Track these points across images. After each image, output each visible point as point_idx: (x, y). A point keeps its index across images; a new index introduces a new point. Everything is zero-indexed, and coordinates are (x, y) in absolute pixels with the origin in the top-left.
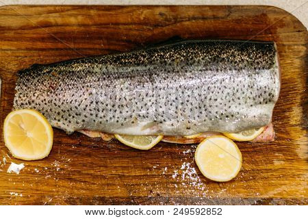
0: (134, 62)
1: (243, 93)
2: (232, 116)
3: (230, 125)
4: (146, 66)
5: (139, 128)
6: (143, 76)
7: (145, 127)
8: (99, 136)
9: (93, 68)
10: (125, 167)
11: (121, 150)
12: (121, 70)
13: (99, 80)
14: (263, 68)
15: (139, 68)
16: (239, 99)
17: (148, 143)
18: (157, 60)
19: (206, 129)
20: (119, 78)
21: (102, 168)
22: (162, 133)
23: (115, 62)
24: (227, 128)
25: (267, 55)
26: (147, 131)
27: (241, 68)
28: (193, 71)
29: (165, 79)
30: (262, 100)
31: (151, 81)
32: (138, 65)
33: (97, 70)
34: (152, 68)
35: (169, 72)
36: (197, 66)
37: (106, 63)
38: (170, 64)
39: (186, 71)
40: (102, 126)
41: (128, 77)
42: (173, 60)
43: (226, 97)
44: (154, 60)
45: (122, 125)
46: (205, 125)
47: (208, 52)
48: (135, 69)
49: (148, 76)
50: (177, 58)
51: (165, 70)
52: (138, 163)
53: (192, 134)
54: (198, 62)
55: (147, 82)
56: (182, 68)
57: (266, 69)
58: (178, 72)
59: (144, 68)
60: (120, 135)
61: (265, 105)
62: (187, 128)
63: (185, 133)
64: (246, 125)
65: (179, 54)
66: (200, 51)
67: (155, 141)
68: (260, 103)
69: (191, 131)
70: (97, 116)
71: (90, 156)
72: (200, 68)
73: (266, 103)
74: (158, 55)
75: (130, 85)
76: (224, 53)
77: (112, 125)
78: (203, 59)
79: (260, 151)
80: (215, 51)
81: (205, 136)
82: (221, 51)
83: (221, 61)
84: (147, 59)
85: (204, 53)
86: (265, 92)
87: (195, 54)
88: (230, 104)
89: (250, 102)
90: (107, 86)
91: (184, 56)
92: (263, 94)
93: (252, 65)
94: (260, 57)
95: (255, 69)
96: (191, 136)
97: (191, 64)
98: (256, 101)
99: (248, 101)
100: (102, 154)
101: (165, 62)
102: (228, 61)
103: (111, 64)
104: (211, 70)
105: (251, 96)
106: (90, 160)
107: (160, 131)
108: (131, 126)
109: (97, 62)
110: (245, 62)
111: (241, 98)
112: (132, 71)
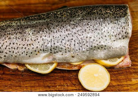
0: (38, 18)
1: (108, 32)
2: (102, 48)
3: (101, 54)
4: (45, 20)
5: (41, 58)
6: (43, 25)
8: (16, 68)
9: (12, 23)
11: (30, 76)
12: (29, 23)
13: (15, 30)
14: (120, 17)
15: (41, 21)
16: (106, 36)
18: (52, 16)
20: (27, 28)
21: (17, 88)
22: (55, 61)
23: (26, 19)
24: (99, 56)
25: (123, 10)
26: (46, 60)
27: (106, 17)
28: (75, 21)
29: (57, 26)
30: (121, 37)
31: (48, 28)
32: (40, 19)
33: (14, 24)
34: (49, 20)
35: (59, 22)
36: (78, 17)
37: (20, 20)
38: (60, 18)
39: (71, 21)
40: (17, 59)
41: (33, 27)
42: (62, 15)
43: (97, 36)
44: (50, 16)
45: (30, 56)
46: (84, 55)
47: (85, 10)
48: (38, 22)
49: (46, 25)
50: (65, 14)
51: (57, 21)
52: (41, 83)
54: (78, 15)
55: (46, 29)
56: (68, 19)
57: (122, 17)
58: (65, 21)
59: (44, 21)
61: (123, 40)
62: (72, 57)
63: (71, 61)
64: (111, 53)
65: (66, 12)
66: (80, 10)
68: (120, 39)
70: (13, 52)
71: (10, 80)
72: (79, 18)
73: (124, 38)
74: (53, 14)
75: (35, 31)
76: (94, 10)
77: (23, 57)
78: (81, 13)
79: (122, 73)
80: (89, 9)
82: (93, 9)
83: (93, 14)
84: (46, 16)
85: (82, 11)
86: (123, 31)
87: (76, 11)
88: (100, 40)
89: (113, 38)
90: (20, 33)
91: (69, 13)
92: (121, 32)
93: (113, 15)
94: (118, 11)
95: (115, 17)
97: (74, 17)
98: (117, 37)
99: (112, 37)
100: (17, 79)
101: (57, 16)
102: (97, 14)
103: (23, 20)
104: (86, 19)
105: (114, 35)
106: (9, 83)
107: (54, 59)
108: (35, 57)
109: (14, 20)
110: (108, 14)
111: (107, 36)
112: (36, 23)
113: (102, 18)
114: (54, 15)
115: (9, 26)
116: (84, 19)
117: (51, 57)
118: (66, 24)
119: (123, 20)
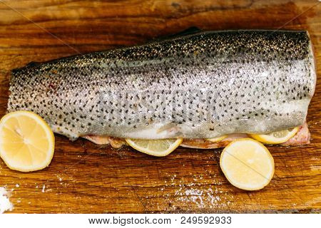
0: (147, 55)
1: (274, 87)
2: (262, 114)
3: (260, 125)
4: (161, 59)
5: (155, 131)
6: (157, 70)
7: (162, 129)
8: (107, 143)
9: (99, 63)
10: (138, 177)
11: (133, 157)
12: (131, 65)
13: (106, 77)
14: (296, 58)
15: (152, 62)
16: (269, 94)
17: (165, 149)
18: (173, 52)
19: (232, 130)
20: (129, 73)
21: (112, 179)
22: (181, 136)
23: (125, 56)
24: (256, 128)
25: (300, 44)
26: (164, 134)
27: (271, 59)
28: (215, 64)
29: (183, 73)
30: (296, 95)
31: (168, 76)
32: (152, 58)
33: (104, 65)
34: (168, 61)
35: (187, 65)
36: (220, 57)
37: (115, 57)
38: (189, 56)
39: (208, 64)
40: (112, 130)
41: (140, 72)
42: (192, 52)
43: (254, 92)
44: (170, 53)
45: (135, 127)
46: (231, 126)
47: (232, 42)
48: (148, 62)
49: (164, 71)
50: (197, 49)
51: (183, 63)
52: (154, 172)
53: (216, 137)
54: (221, 54)
55: (163, 77)
56: (202, 60)
57: (300, 59)
58: (198, 65)
59: (159, 62)
60: (132, 140)
61: (299, 101)
62: (211, 129)
63: (208, 136)
64: (278, 124)
65: (199, 45)
66: (223, 41)
67: (173, 146)
68: (294, 98)
69: (215, 133)
70: (105, 118)
71: (98, 166)
72: (223, 60)
73: (301, 98)
74: (174, 47)
75: (143, 81)
76: (250, 43)
77: (123, 127)
78: (226, 50)
79: (295, 155)
80: (240, 41)
81: (230, 139)
82: (247, 41)
83: (247, 52)
84: (162, 52)
85: (227, 43)
86: (299, 86)
87: (217, 44)
88: (259, 101)
89: (282, 97)
90: (116, 83)
91: (204, 47)
92: (297, 87)
93: (283, 54)
94: (292, 46)
95: (287, 59)
96: (214, 138)
97: (213, 56)
98: (289, 96)
99: (280, 96)
100: (110, 163)
101: (183, 54)
102: (255, 51)
103: (120, 58)
104: (236, 61)
105: (283, 91)
106: (97, 170)
107: (179, 133)
108: (144, 128)
109: (103, 56)
110: (275, 52)
111: (272, 93)
112: (145, 65)
113: (264, 60)
114: (177, 50)
115: (95, 68)
116: (231, 61)
117: (173, 128)
118: (200, 69)
119: (300, 64)
